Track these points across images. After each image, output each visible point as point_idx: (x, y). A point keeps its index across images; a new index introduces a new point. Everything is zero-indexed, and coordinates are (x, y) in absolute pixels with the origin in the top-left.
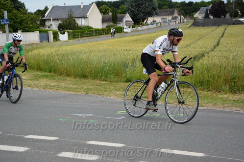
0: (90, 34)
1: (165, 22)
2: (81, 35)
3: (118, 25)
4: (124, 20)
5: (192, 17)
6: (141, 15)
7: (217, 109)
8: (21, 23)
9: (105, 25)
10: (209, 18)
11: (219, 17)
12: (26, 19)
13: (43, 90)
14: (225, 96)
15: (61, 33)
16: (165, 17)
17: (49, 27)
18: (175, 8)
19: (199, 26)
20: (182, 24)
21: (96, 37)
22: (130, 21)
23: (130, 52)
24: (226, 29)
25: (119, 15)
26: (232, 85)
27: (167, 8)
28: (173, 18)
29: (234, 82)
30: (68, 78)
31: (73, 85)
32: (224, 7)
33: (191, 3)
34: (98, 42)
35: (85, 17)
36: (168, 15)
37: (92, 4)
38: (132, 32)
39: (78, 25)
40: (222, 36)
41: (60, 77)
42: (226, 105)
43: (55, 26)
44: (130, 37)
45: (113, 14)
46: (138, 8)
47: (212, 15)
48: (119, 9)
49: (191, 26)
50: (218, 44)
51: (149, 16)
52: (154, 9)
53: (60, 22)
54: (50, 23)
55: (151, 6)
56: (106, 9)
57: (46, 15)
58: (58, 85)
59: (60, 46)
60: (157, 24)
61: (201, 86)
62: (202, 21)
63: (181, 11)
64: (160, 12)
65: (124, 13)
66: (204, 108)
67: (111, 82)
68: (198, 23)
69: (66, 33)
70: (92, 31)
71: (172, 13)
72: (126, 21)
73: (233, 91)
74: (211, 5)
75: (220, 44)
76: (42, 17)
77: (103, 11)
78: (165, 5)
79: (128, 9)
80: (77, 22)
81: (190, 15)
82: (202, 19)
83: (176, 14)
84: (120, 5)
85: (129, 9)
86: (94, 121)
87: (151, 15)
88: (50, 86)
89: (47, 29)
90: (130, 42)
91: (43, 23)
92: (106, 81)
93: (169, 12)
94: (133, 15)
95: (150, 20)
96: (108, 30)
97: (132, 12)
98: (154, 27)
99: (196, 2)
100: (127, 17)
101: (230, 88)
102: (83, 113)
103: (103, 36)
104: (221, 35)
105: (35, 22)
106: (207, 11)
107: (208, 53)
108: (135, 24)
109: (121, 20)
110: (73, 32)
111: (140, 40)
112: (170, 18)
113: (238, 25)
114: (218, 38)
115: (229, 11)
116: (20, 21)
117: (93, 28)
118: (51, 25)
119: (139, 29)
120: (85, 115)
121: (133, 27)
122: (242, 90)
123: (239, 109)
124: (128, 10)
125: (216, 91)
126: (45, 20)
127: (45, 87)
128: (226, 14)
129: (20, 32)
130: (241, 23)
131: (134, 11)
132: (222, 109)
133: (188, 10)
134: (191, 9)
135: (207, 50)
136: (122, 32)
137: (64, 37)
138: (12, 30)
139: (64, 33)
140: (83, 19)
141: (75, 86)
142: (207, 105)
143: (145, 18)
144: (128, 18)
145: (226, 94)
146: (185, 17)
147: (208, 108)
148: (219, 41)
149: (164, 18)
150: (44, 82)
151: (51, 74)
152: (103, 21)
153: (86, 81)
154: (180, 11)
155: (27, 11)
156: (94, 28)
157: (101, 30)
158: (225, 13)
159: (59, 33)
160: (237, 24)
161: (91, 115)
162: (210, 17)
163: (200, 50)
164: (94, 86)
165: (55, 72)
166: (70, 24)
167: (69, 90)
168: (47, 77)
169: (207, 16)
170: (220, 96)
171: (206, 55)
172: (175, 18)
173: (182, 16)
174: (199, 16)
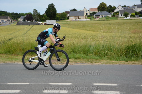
1: (3, 22)
5: (17, 20)
7: (11, 63)
16: (3, 20)
19: (20, 25)
28: (7, 21)
29: (24, 51)
42: (16, 61)
47: (27, 20)
68: (20, 23)
82: (22, 22)
83: (9, 19)
106: (24, 18)
112: (6, 20)
114: (27, 31)
115: (34, 19)
130: (39, 24)
132: (13, 63)
146: (14, 20)
154: (11, 17)
169: (24, 20)
172: (8, 21)
173: (12, 20)
174: (21, 20)
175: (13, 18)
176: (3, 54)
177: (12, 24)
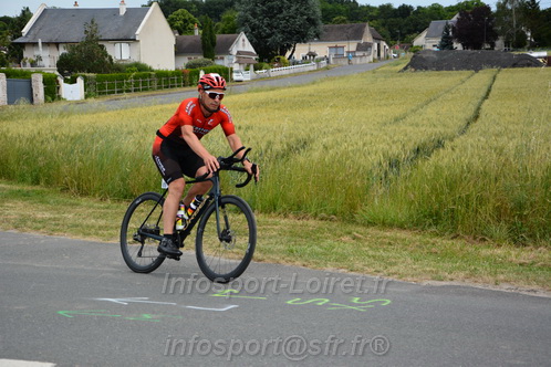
0: (144, 83)
1: (339, 56)
2: (120, 86)
3: (219, 63)
4: (234, 50)
5: (408, 45)
6: (279, 37)
7: (479, 286)
9: (184, 61)
10: (452, 48)
11: (477, 46)
13: (16, 231)
14: (499, 251)
15: (66, 81)
16: (340, 44)
17: (33, 64)
18: (365, 21)
19: (426, 69)
20: (384, 63)
21: (160, 92)
22: (250, 53)
23: (250, 133)
24: (494, 78)
25: (219, 37)
26: (514, 224)
27: (343, 21)
28: (360, 48)
29: (520, 217)
30: (84, 201)
31: (96, 218)
32: (489, 20)
33: (405, 10)
34: (165, 106)
35: (131, 40)
36: (349, 39)
37: (150, 5)
38: (253, 80)
39: (111, 60)
40: (486, 97)
41: (62, 198)
42: (502, 277)
43: (49, 60)
45: (204, 34)
46: (271, 18)
47: (458, 42)
48: (219, 19)
49: (405, 68)
50: (476, 117)
51: (299, 41)
52: (312, 22)
53: (62, 51)
54: (36, 53)
55: (302, 14)
56: (185, 21)
57: (25, 31)
58: (54, 219)
59: (61, 114)
60: (318, 61)
61: (436, 225)
62: (435, 56)
63: (382, 29)
64: (326, 30)
65: (234, 30)
66: (444, 283)
68: (424, 60)
69: (80, 82)
70: (150, 75)
71: (357, 35)
72: (239, 53)
73: (517, 239)
74: (457, 16)
75: (482, 115)
76: (15, 38)
77: (178, 24)
78: (340, 13)
79: (244, 22)
80: (109, 53)
81: (402, 40)
82: (435, 52)
83: (367, 38)
84: (222, 11)
85: (247, 21)
86: (154, 316)
87: (303, 38)
88: (35, 221)
89: (28, 67)
90: (249, 107)
91: (17, 51)
93: (350, 31)
94: (256, 37)
95: (301, 50)
96: (190, 75)
97: (253, 30)
98: (312, 68)
99: (419, 8)
100: (241, 42)
101: (511, 230)
102: (122, 295)
103: (179, 89)
104: (483, 94)
106: (446, 30)
107: (452, 140)
108: (261, 60)
109: (225, 50)
110: (98, 79)
111: (276, 102)
112: (352, 46)
113: (525, 69)
114: (476, 102)
115: (502, 33)
117: (151, 70)
118: (40, 58)
119: (272, 75)
120: (129, 300)
121: (255, 69)
122: (543, 237)
123: (535, 287)
124: (243, 25)
125: (475, 238)
126: (23, 45)
127: (21, 223)
128: (496, 39)
130: (534, 63)
131: (258, 28)
132: (491, 287)
133: (399, 26)
134: (406, 25)
135: (449, 131)
137: (73, 91)
139: (73, 81)
140: (125, 46)
141: (102, 222)
142: (453, 276)
143: (289, 47)
144: (243, 44)
145: (499, 246)
146: (390, 46)
147: (454, 283)
148: (479, 109)
149: (336, 47)
150: (15, 209)
151: (37, 188)
152: (180, 51)
154: (377, 29)
156: (155, 68)
157: (174, 73)
158: (492, 37)
159: (61, 81)
160: (523, 66)
161: (144, 300)
162: (455, 45)
163: (430, 130)
165: (48, 183)
166: (90, 57)
167: (86, 230)
168: (25, 196)
169: (446, 44)
170: (485, 252)
171: (447, 143)
172: (364, 48)
173: (383, 44)
174: (426, 41)
175: (388, 33)
176: (402, 227)
177: (385, 67)
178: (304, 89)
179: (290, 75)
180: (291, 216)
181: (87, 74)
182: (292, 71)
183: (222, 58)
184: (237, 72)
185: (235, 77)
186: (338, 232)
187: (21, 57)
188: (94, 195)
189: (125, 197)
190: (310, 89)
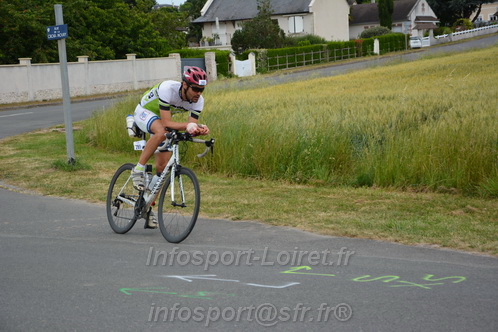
0: (316, 56)
3: (396, 30)
4: (413, 15)
8: (134, 34)
9: (360, 30)
12: (147, 24)
15: (238, 58)
17: (211, 43)
21: (332, 64)
22: (430, 18)
25: (397, 2)
35: (304, 12)
38: (433, 46)
39: (283, 34)
43: (224, 36)
44: (418, 63)
45: (380, 2)
53: (238, 28)
54: (214, 32)
57: (204, 10)
67: (317, 185)
69: (252, 57)
70: (322, 47)
72: (418, 18)
76: (195, 18)
80: (281, 27)
89: (206, 46)
90: (412, 76)
91: (196, 32)
92: (305, 182)
95: (487, 12)
96: (365, 44)
100: (420, 7)
103: (352, 60)
105: (173, 29)
108: (442, 24)
109: (404, 17)
110: (269, 54)
111: (444, 68)
116: (133, 30)
117: (323, 41)
118: (217, 37)
119: (453, 39)
121: (435, 34)
126: (201, 25)
129: (131, 57)
136: (403, 48)
137: (245, 68)
138: (112, 53)
139: (245, 57)
140: (298, 19)
141: (217, 199)
143: (474, 8)
144: (423, 8)
153: (256, 182)
155: (154, 3)
156: (327, 39)
157: (347, 44)
159: (233, 58)
164: (266, 198)
166: (263, 32)
178: (481, 52)
179: (475, 37)
180: (409, 189)
181: (258, 50)
182: (476, 34)
183: (400, 25)
184: (415, 39)
185: (412, 44)
186: (453, 205)
187: (201, 36)
188: (222, 172)
189: (250, 173)
190: (487, 53)
